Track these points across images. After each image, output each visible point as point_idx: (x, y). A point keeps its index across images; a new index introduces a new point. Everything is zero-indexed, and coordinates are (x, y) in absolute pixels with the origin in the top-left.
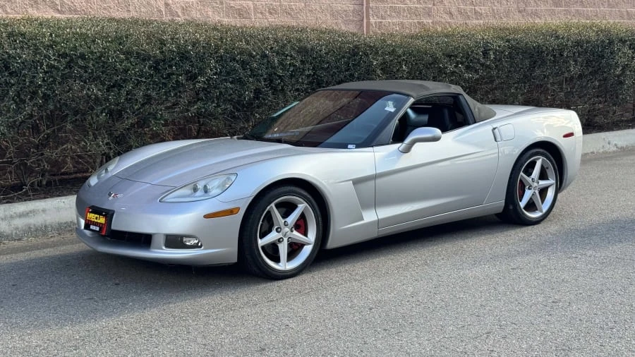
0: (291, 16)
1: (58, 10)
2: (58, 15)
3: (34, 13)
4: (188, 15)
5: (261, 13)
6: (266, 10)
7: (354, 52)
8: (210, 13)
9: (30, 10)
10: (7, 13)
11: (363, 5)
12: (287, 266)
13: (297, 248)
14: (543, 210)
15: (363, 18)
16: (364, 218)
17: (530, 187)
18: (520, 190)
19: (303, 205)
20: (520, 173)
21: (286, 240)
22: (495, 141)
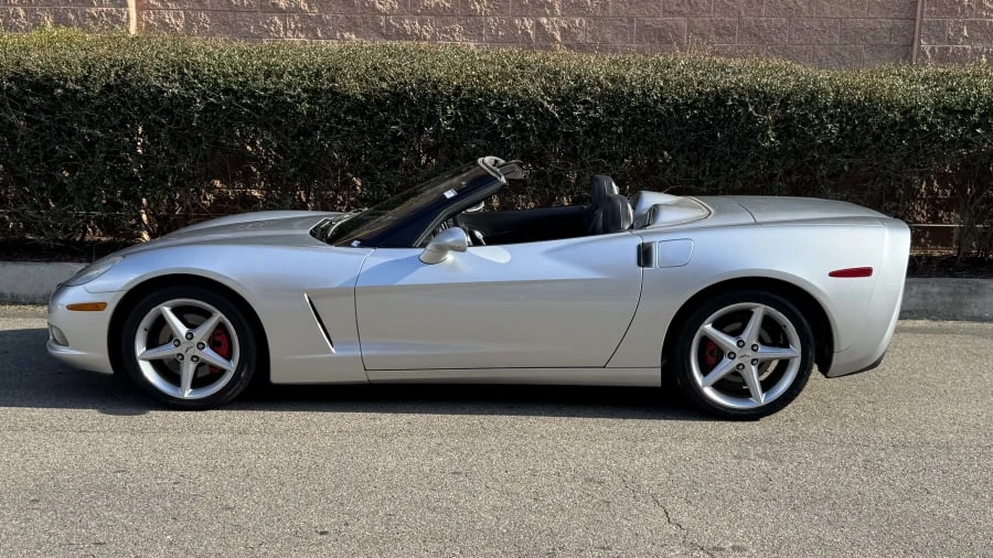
0: (759, 38)
1: (382, 33)
3: (353, 38)
4: (572, 39)
5: (702, 34)
6: (710, 31)
7: (720, 98)
8: (609, 36)
9: (347, 35)
10: (318, 39)
11: (915, 20)
12: (187, 393)
13: (217, 373)
14: (763, 399)
15: (913, 40)
16: (333, 350)
17: (732, 355)
18: (711, 355)
19: (218, 316)
20: (701, 328)
21: (187, 358)
22: (639, 264)
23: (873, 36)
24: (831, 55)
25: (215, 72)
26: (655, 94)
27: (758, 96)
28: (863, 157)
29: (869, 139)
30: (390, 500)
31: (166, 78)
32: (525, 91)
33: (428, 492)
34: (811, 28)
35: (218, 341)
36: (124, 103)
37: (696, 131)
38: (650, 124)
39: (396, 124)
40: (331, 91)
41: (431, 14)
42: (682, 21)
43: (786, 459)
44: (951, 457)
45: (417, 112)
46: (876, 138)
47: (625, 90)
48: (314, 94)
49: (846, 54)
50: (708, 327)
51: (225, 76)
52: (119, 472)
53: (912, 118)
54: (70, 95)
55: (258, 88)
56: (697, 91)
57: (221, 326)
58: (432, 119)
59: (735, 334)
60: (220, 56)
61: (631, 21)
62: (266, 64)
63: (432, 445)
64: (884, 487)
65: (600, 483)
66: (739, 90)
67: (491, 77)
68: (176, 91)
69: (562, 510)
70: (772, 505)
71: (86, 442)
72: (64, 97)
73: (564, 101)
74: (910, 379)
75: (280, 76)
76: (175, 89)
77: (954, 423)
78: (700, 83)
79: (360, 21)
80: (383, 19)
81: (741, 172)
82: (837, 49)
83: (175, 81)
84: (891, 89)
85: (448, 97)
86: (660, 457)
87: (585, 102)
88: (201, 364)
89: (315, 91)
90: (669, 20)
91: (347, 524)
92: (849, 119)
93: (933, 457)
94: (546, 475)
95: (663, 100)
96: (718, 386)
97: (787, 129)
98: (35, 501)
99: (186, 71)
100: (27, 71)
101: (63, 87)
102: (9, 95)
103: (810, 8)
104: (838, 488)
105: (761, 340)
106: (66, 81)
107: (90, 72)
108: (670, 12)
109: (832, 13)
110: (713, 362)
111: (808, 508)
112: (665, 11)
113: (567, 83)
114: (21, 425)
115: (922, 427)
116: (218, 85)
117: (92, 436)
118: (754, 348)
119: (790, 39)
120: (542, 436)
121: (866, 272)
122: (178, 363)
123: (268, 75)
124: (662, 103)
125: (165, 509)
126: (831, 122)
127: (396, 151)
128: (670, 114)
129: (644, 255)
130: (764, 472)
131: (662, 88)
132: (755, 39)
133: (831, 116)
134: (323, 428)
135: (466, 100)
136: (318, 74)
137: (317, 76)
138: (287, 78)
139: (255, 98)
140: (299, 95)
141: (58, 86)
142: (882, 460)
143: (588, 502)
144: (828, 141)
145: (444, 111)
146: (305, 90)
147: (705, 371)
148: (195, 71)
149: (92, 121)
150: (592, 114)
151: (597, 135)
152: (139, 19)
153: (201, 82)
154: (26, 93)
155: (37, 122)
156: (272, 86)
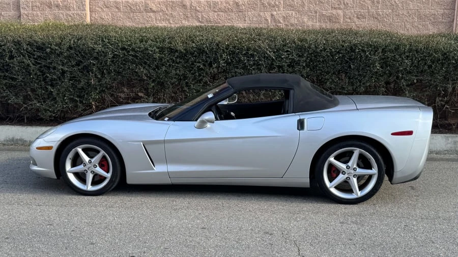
0: (378, 19)
1: (200, 21)
2: (200, 24)
3: (186, 23)
4: (288, 22)
5: (350, 18)
6: (354, 16)
8: (306, 20)
9: (183, 22)
10: (170, 24)
11: (454, 9)
12: (90, 188)
13: (103, 179)
14: (360, 194)
15: (453, 20)
16: (155, 168)
17: (344, 173)
18: (334, 172)
19: (102, 152)
20: (328, 160)
21: (89, 172)
22: (298, 129)
23: (434, 18)
24: (413, 27)
25: (118, 40)
26: (321, 47)
27: (371, 47)
28: (423, 76)
29: (426, 67)
30: (168, 241)
31: (95, 43)
32: (259, 47)
33: (187, 237)
34: (403, 14)
35: (103, 164)
36: (77, 55)
37: (341, 64)
38: (319, 61)
39: (199, 62)
40: (170, 48)
41: (222, 12)
42: (340, 12)
43: (366, 224)
44: (449, 224)
45: (209, 57)
46: (430, 67)
47: (306, 45)
48: (162, 50)
49: (421, 27)
50: (332, 159)
51: (122, 41)
52: (49, 225)
53: (447, 57)
54: (53, 51)
55: (136, 47)
56: (341, 45)
57: (104, 157)
58: (216, 60)
59: (346, 162)
60: (121, 33)
61: (316, 12)
62: (141, 36)
63: (197, 214)
64: (411, 239)
65: (271, 234)
66: (362, 45)
67: (244, 40)
68: (100, 49)
69: (248, 248)
70: (352, 247)
71: (39, 210)
72: (51, 52)
73: (277, 51)
74: (439, 184)
75: (146, 42)
76: (99, 48)
77: (456, 207)
78: (344, 41)
79: (189, 15)
80: (200, 14)
81: (364, 84)
82: (416, 24)
83: (100, 44)
84: (437, 43)
85: (223, 50)
86: (304, 222)
87: (287, 51)
88: (96, 175)
89: (162, 48)
90: (334, 12)
91: (144, 253)
92: (416, 58)
93: (440, 224)
94: (246, 230)
95: (325, 49)
96: (337, 188)
97: (385, 63)
98: (7, 238)
99: (105, 40)
100: (35, 41)
101: (50, 48)
102: (27, 52)
103: (403, 5)
104: (388, 239)
105: (358, 166)
106: (51, 45)
107: (62, 41)
108: (335, 8)
109: (413, 7)
110: (335, 176)
111: (370, 249)
112: (332, 7)
113: (279, 42)
114: (13, 202)
115: (438, 209)
116: (119, 46)
117: (42, 208)
118: (355, 169)
119: (393, 19)
120: (250, 211)
121: (410, 133)
122: (85, 174)
123: (141, 41)
124: (324, 51)
125: (63, 243)
126: (407, 59)
127: (200, 75)
128: (328, 56)
129: (301, 125)
130: (353, 231)
131: (324, 44)
132: (376, 20)
133: (408, 56)
134: (148, 205)
135: (232, 51)
136: (164, 41)
137: (163, 41)
138: (150, 42)
139: (135, 52)
140: (155, 50)
141: (48, 48)
142: (414, 225)
143: (263, 244)
144: (406, 68)
145: (221, 56)
146: (158, 48)
147: (331, 180)
148: (108, 40)
149: (63, 63)
150: (290, 57)
151: (293, 66)
152: (91, 16)
153: (111, 45)
154: (34, 51)
155: (39, 64)
156: (142, 46)
